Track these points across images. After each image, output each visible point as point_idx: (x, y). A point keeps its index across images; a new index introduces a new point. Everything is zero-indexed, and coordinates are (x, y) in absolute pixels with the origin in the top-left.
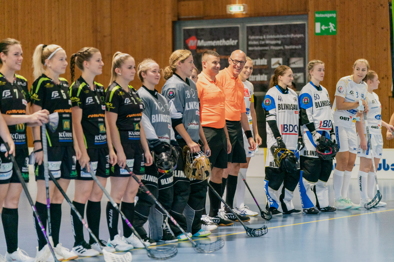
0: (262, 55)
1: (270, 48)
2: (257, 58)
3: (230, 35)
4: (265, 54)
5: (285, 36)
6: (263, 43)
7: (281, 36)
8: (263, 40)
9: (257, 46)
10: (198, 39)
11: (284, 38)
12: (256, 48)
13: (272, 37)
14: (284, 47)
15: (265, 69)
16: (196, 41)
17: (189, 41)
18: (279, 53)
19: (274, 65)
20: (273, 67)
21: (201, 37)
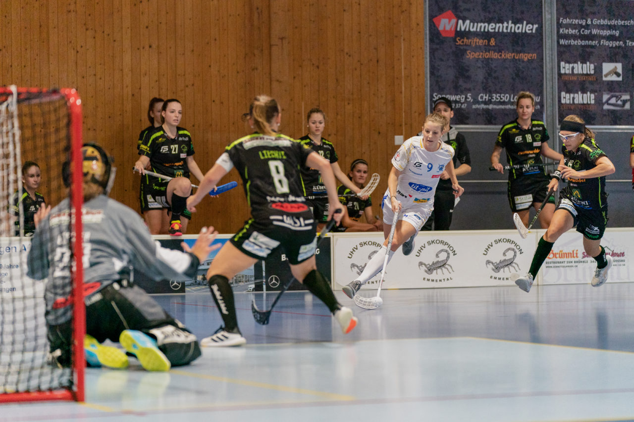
0: (584, 56)
1: (599, 42)
2: (575, 62)
3: (522, 12)
4: (591, 54)
5: (627, 23)
6: (587, 32)
7: (620, 22)
8: (587, 27)
9: (575, 37)
10: (459, 18)
11: (624, 26)
12: (573, 42)
13: (602, 22)
14: (625, 43)
15: (592, 83)
16: (454, 21)
17: (440, 21)
18: (616, 54)
19: (606, 76)
20: (604, 79)
21: (465, 14)
